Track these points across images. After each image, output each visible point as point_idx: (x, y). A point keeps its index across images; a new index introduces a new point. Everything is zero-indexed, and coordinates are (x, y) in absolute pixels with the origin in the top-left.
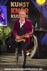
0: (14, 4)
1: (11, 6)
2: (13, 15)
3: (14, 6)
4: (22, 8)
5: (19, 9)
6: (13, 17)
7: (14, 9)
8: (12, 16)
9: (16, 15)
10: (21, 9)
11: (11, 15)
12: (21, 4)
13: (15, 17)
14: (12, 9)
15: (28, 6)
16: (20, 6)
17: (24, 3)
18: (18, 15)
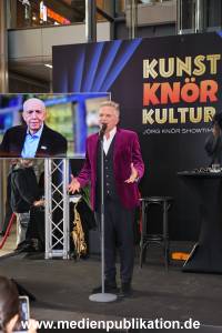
0: (157, 68)
1: (146, 76)
2: (151, 111)
3: (154, 75)
4: (187, 80)
5: (177, 85)
6: (151, 121)
7: (156, 85)
8: (147, 117)
9: (165, 110)
10: (183, 84)
11: (145, 111)
12: (184, 66)
13: (161, 118)
14: (147, 86)
15: (213, 71)
16: (179, 74)
17: (199, 59)
18: (171, 110)
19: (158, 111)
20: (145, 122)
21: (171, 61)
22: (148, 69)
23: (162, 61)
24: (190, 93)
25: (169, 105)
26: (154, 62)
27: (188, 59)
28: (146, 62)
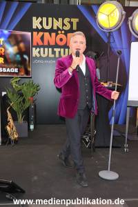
0: (41, 23)
1: (34, 27)
2: (38, 49)
3: (40, 27)
4: (60, 32)
5: (54, 34)
6: (38, 55)
7: (41, 34)
8: (35, 52)
9: (46, 49)
10: (57, 34)
11: (34, 49)
12: (58, 24)
13: (44, 53)
15: (75, 27)
16: (55, 28)
17: (66, 20)
18: (50, 49)
19: (42, 49)
20: (34, 55)
21: (50, 19)
22: (36, 23)
23: (45, 19)
24: (61, 40)
25: (49, 46)
26: (40, 19)
27: (60, 19)
28: (34, 18)
